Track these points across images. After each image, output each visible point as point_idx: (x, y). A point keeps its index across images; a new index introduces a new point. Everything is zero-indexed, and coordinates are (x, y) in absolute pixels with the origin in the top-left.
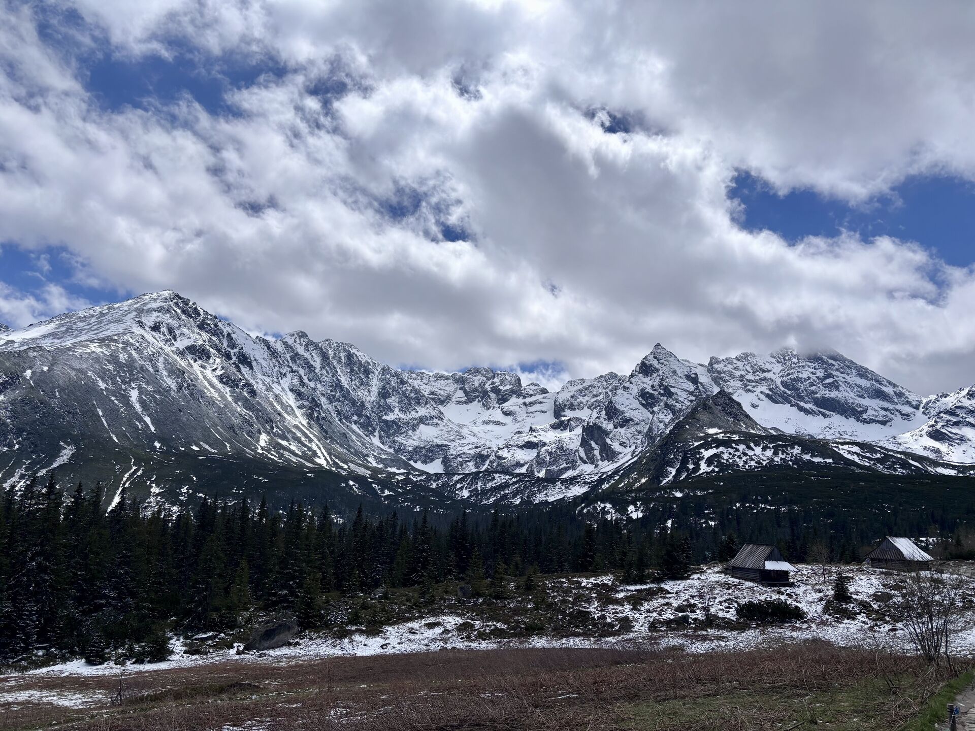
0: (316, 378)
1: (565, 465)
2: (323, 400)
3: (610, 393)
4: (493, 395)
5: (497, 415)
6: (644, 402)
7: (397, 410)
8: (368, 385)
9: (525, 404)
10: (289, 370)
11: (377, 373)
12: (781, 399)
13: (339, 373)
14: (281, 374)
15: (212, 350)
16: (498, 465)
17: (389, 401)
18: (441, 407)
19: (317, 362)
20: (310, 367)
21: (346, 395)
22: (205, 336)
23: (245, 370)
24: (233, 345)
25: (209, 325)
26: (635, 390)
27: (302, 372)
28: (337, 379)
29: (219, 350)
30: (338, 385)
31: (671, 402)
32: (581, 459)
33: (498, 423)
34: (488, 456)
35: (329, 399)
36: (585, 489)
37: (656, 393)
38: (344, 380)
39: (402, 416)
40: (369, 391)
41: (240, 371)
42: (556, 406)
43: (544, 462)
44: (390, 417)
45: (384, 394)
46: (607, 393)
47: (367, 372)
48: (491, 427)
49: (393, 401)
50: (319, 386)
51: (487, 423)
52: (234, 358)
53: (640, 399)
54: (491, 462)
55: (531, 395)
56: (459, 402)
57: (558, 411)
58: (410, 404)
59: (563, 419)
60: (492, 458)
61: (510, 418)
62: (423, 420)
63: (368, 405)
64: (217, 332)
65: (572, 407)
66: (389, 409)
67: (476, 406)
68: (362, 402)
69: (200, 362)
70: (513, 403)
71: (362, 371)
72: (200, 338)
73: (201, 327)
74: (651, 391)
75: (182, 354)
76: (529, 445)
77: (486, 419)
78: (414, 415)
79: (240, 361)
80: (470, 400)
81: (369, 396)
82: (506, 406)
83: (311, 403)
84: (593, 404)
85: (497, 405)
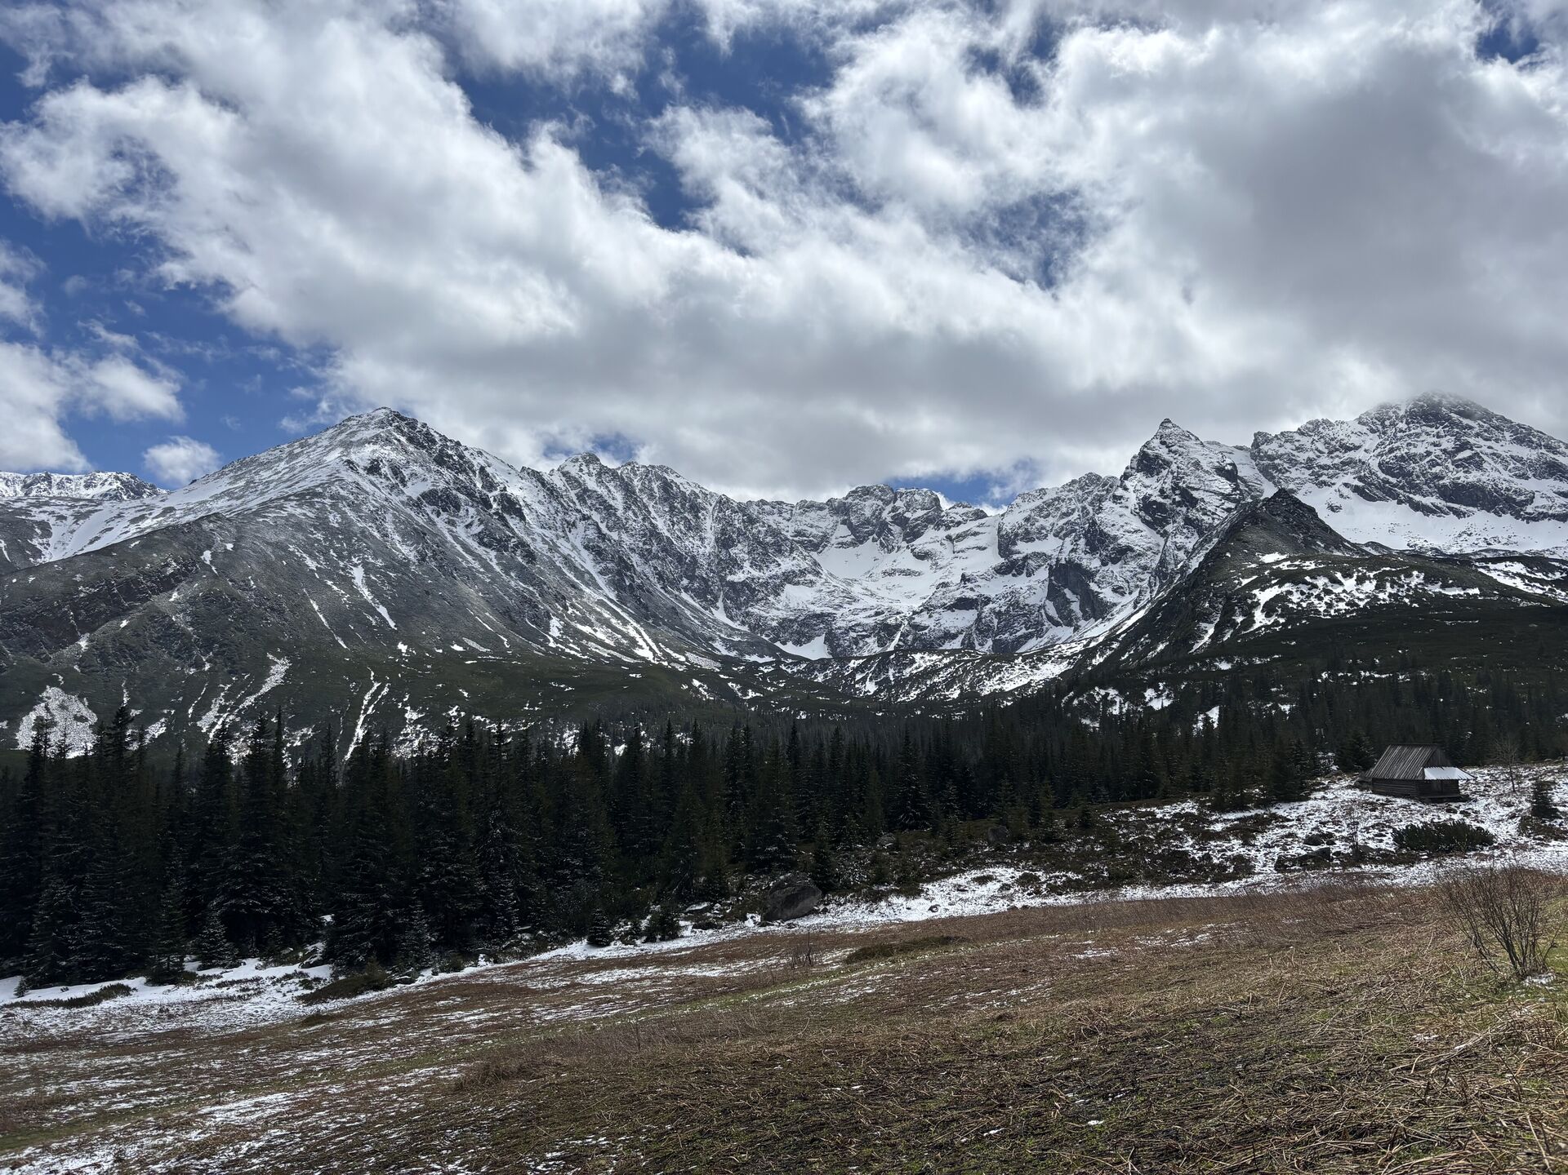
0: (618, 525)
1: (1024, 631)
2: (635, 559)
3: (1090, 509)
4: (896, 529)
5: (905, 559)
6: (1148, 518)
7: (747, 565)
8: (698, 528)
9: (949, 538)
10: (579, 516)
11: (710, 508)
12: (1379, 493)
13: (653, 514)
14: (568, 523)
15: (460, 495)
16: (915, 640)
17: (733, 551)
18: (814, 554)
19: (618, 500)
20: (609, 509)
21: (667, 548)
22: (448, 474)
23: (513, 522)
24: (490, 485)
25: (450, 456)
26: (1132, 499)
27: (596, 517)
28: (651, 523)
29: (471, 495)
30: (654, 533)
31: (1194, 514)
32: (1050, 618)
33: (907, 573)
34: (898, 626)
35: (642, 556)
36: (1063, 667)
37: (1168, 502)
38: (662, 525)
39: (756, 573)
40: (702, 539)
41: (506, 525)
42: (1001, 537)
43: (989, 628)
44: (739, 577)
45: (725, 542)
46: (1084, 508)
47: (695, 509)
48: (898, 579)
49: (739, 551)
50: (625, 537)
51: (890, 574)
52: (495, 506)
53: (1142, 513)
54: (902, 635)
55: (959, 523)
56: (842, 545)
57: (1005, 544)
58: (766, 554)
59: (1015, 557)
60: (904, 628)
61: (927, 563)
62: (789, 578)
63: (701, 560)
64: (463, 466)
65: (1028, 537)
66: (735, 564)
67: (870, 547)
68: (693, 557)
69: (444, 515)
70: (930, 539)
71: (686, 506)
72: (442, 478)
73: (441, 460)
74: (1160, 500)
75: (417, 505)
76: (963, 604)
77: (888, 568)
78: (774, 570)
79: (504, 508)
80: (859, 540)
81: (703, 546)
82: (920, 544)
83: (618, 564)
84: (1062, 529)
85: (904, 544)
